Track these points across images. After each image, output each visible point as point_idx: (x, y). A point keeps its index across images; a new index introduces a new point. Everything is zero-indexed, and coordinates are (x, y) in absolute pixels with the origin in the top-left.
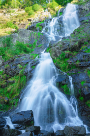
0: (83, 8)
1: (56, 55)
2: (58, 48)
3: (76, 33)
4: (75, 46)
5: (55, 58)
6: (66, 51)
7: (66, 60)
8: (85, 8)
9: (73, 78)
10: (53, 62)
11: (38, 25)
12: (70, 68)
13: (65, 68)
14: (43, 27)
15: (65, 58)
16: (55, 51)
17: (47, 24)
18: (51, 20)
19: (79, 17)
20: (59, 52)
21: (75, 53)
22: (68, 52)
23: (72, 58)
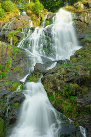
0: (82, 19)
1: (55, 88)
2: (59, 78)
3: (79, 56)
4: (86, 78)
5: (54, 93)
6: (71, 84)
7: (73, 98)
8: (86, 19)
9: (87, 129)
10: (50, 99)
11: (12, 34)
12: (79, 112)
13: (71, 112)
14: (19, 38)
15: (72, 95)
16: (54, 82)
17: (26, 36)
18: (33, 29)
19: (77, 32)
20: (61, 84)
21: (86, 89)
22: (76, 85)
23: (82, 97)
